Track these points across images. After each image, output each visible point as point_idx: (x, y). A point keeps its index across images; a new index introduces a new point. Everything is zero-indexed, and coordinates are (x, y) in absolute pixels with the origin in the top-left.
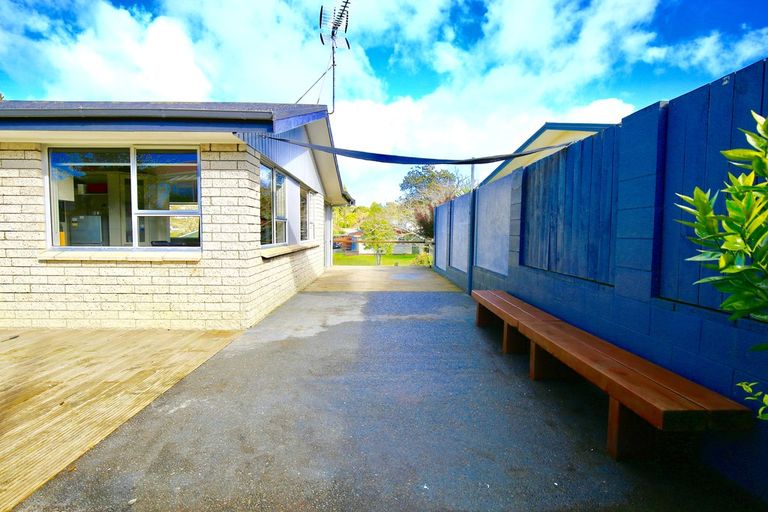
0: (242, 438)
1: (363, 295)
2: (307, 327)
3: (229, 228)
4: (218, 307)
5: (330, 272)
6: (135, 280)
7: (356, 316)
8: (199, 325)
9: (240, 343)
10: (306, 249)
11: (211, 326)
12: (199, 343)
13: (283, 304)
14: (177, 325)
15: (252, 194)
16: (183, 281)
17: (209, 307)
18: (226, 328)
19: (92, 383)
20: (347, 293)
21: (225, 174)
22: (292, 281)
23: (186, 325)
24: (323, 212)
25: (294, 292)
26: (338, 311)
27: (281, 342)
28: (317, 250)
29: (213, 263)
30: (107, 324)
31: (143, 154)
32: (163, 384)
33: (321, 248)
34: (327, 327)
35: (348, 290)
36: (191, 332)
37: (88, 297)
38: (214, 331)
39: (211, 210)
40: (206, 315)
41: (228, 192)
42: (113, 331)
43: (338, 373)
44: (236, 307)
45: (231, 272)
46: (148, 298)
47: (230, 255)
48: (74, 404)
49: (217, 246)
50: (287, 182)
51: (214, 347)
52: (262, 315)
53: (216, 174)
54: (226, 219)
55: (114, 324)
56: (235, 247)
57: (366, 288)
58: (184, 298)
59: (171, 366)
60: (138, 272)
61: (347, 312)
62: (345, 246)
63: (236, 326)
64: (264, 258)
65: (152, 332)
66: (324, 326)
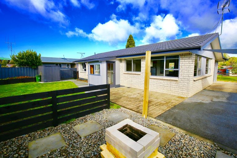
0: (190, 120)
1: (228, 93)
2: (206, 100)
3: (186, 73)
4: (182, 91)
5: (215, 83)
6: (164, 83)
7: (224, 100)
8: (177, 95)
9: (187, 101)
10: (207, 77)
11: (180, 95)
12: (177, 99)
13: (198, 92)
14: (172, 94)
15: (193, 65)
16: (174, 84)
17: (179, 91)
18: (183, 96)
19: (159, 102)
20: (221, 92)
21: (185, 61)
22: (202, 86)
23: (174, 94)
24: (214, 64)
25: (202, 89)
26: (217, 97)
27: (198, 103)
28: (211, 77)
29: (181, 81)
30: (158, 91)
31: (167, 57)
32: (172, 106)
33: (213, 76)
34: (213, 101)
35: (222, 91)
36: (175, 96)
37: (155, 86)
38: (180, 97)
39: (182, 69)
40: (178, 93)
41: (186, 65)
42: (159, 93)
43: (215, 114)
44: (186, 92)
45: (186, 84)
46: (166, 87)
47: (186, 80)
48: (157, 105)
49: (182, 77)
50: (202, 58)
51: (181, 101)
52: (192, 95)
53: (183, 61)
54: (185, 71)
55: (159, 92)
56: (187, 78)
57: (230, 91)
58: (174, 88)
59: (172, 102)
60: (165, 82)
61: (220, 98)
62: (223, 72)
63: (186, 97)
64: (194, 80)
65: (167, 94)
66: (212, 101)
